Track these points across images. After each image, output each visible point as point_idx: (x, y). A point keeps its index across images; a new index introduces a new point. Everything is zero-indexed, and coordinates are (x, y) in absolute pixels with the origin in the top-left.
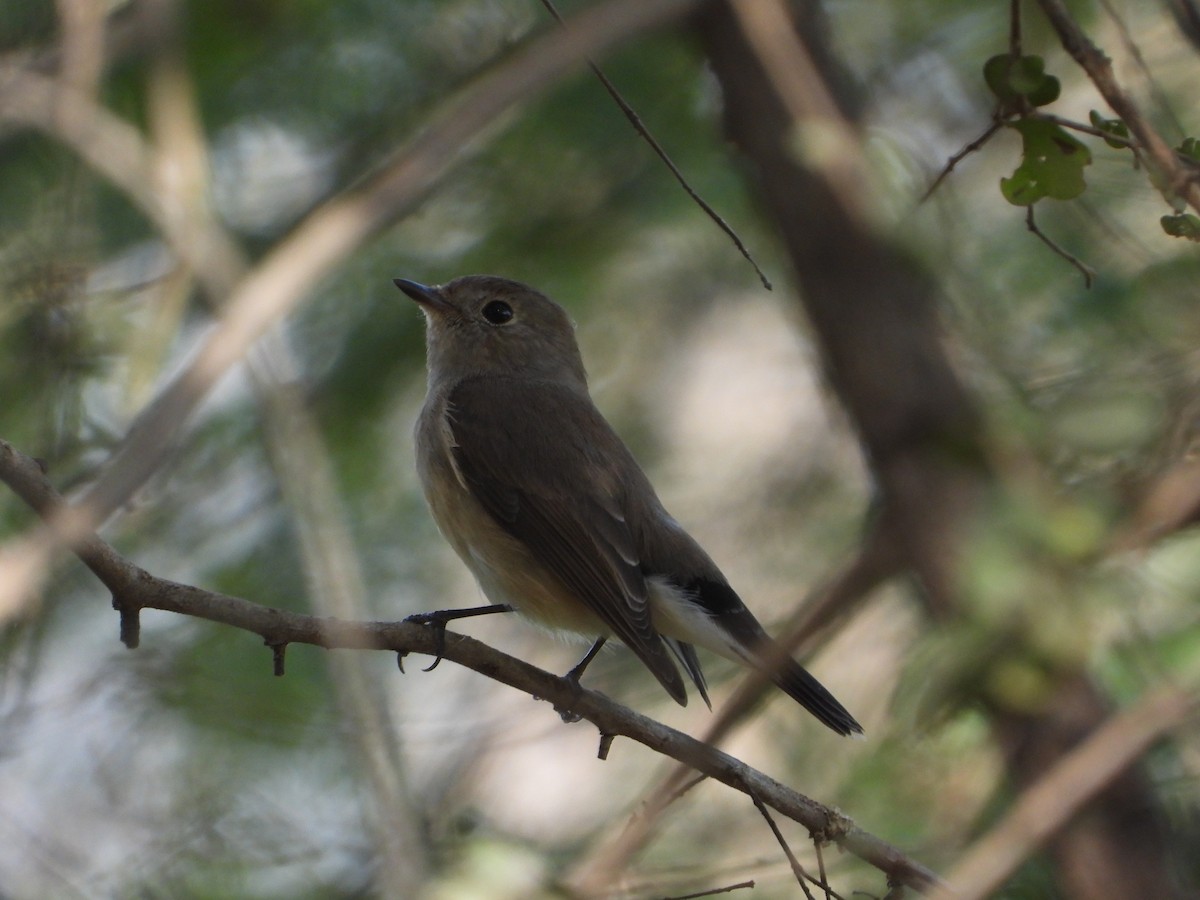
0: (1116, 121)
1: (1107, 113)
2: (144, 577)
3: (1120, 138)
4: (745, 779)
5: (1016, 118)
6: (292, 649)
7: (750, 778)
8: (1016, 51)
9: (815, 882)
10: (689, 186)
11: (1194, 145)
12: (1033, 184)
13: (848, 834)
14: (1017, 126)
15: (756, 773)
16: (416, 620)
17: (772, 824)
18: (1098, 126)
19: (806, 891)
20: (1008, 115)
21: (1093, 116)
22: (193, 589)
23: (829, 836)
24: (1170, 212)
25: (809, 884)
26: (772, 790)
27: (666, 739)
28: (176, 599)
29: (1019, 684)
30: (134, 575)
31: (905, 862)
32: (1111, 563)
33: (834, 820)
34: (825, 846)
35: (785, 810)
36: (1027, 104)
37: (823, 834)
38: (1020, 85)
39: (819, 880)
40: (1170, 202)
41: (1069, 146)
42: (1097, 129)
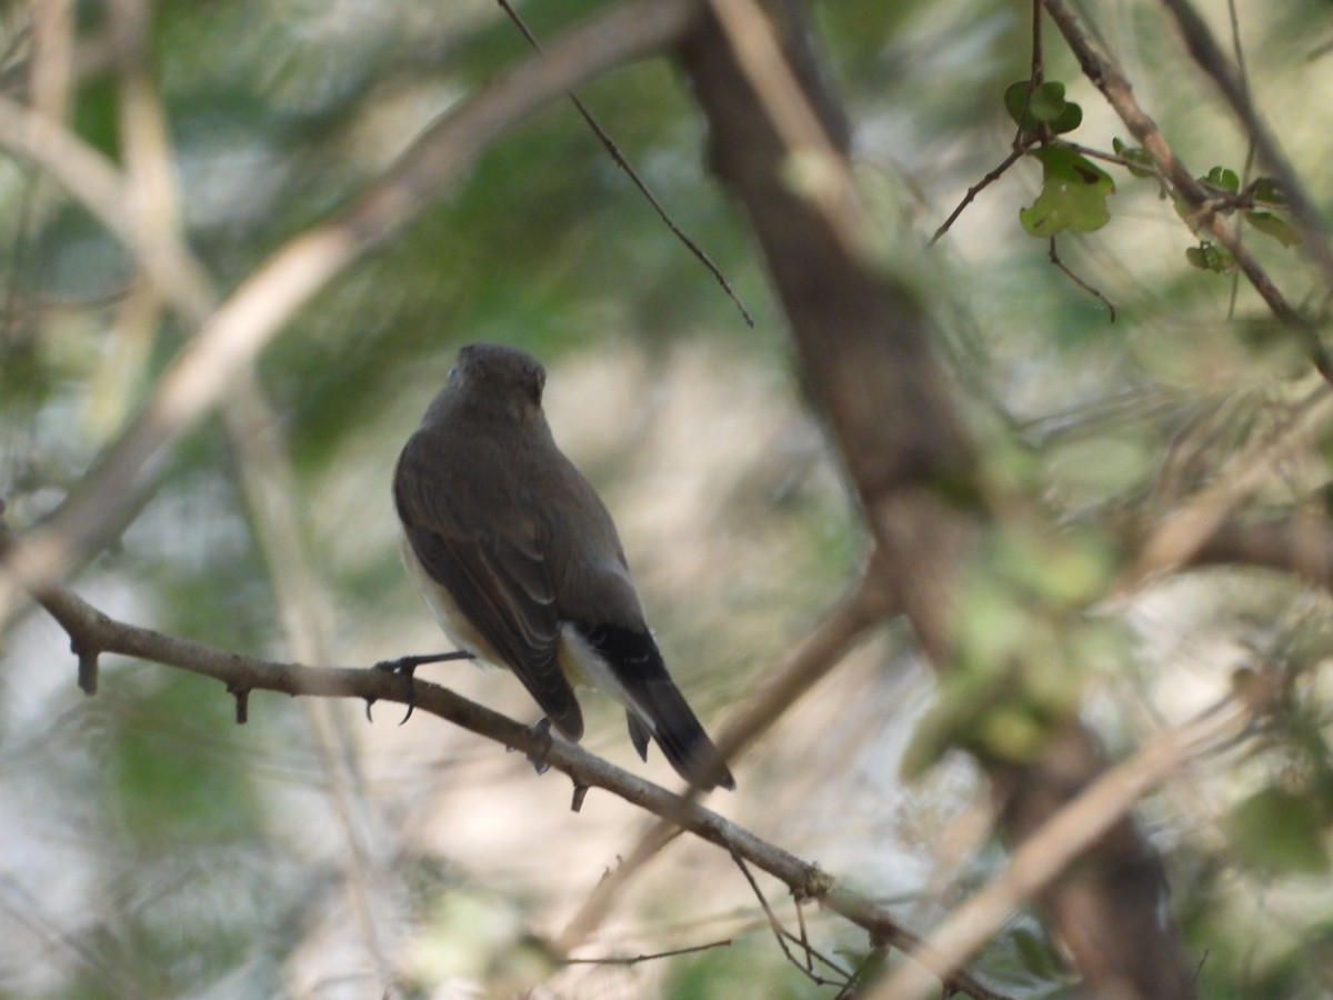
0: (1139, 150)
1: (1129, 141)
2: (103, 620)
3: (1145, 167)
4: (723, 834)
5: (1037, 145)
6: (257, 697)
7: (729, 832)
8: (1038, 77)
9: (795, 940)
10: (670, 219)
11: (1222, 173)
12: (1055, 214)
13: (829, 891)
14: (1039, 154)
15: (735, 827)
16: (385, 667)
17: (751, 880)
18: (1122, 155)
19: (786, 949)
20: (1028, 143)
21: (1117, 144)
22: (153, 634)
23: (810, 894)
24: (1195, 242)
25: (788, 942)
26: (750, 845)
27: (642, 792)
28: (136, 643)
29: (1012, 733)
30: (92, 619)
31: (888, 921)
32: (1108, 608)
33: (815, 876)
34: (805, 903)
35: (766, 866)
36: (1049, 131)
37: (803, 891)
38: (1041, 111)
39: (799, 937)
40: (1195, 232)
41: (1091, 176)
42: (1121, 157)
